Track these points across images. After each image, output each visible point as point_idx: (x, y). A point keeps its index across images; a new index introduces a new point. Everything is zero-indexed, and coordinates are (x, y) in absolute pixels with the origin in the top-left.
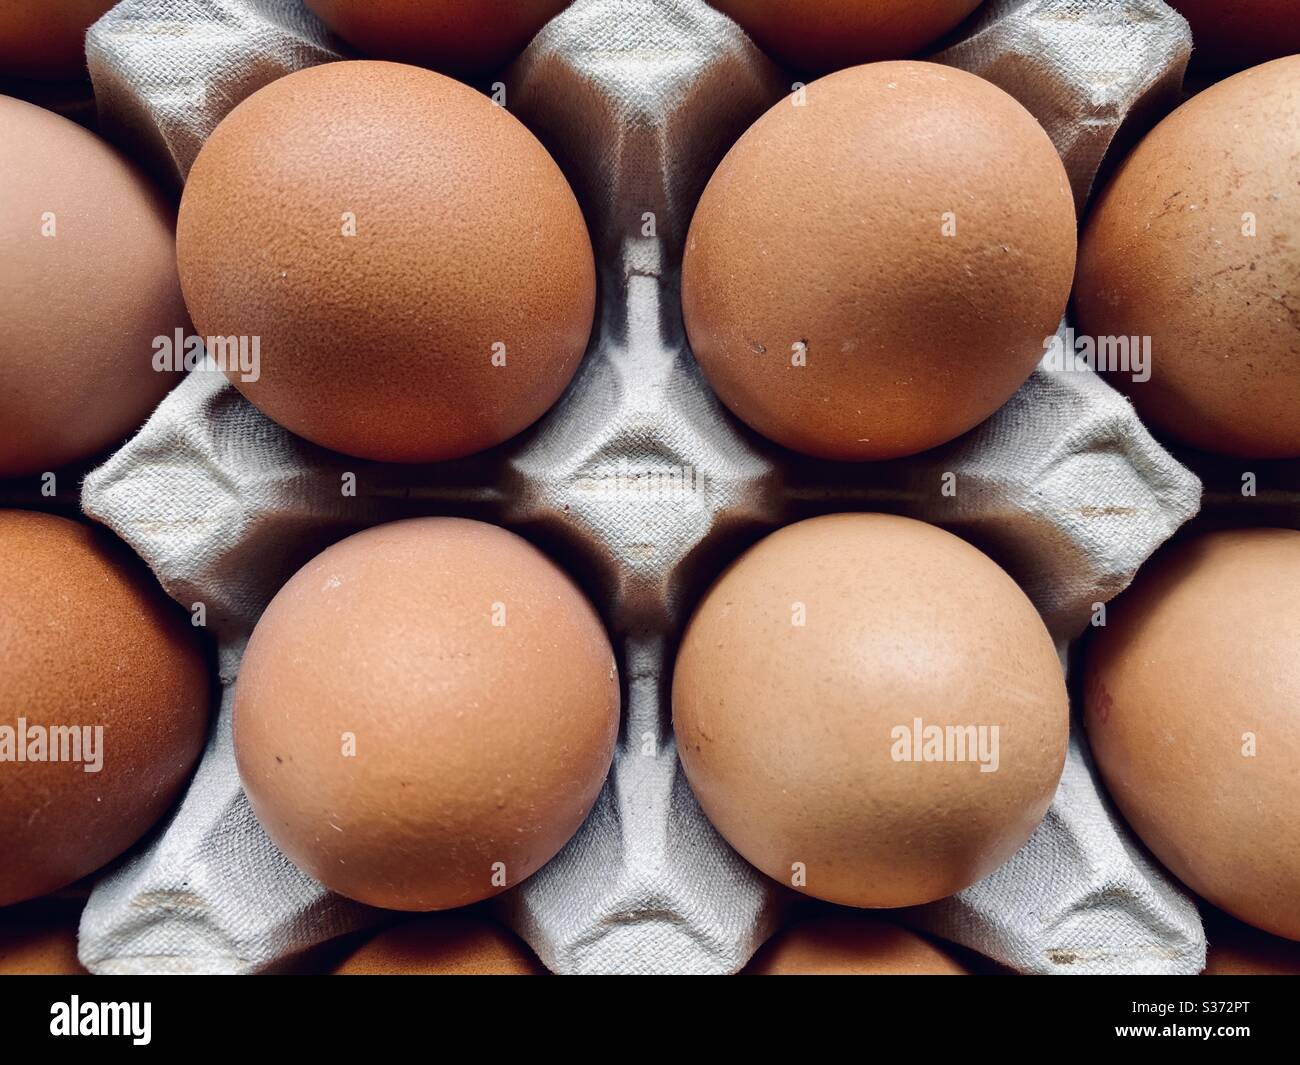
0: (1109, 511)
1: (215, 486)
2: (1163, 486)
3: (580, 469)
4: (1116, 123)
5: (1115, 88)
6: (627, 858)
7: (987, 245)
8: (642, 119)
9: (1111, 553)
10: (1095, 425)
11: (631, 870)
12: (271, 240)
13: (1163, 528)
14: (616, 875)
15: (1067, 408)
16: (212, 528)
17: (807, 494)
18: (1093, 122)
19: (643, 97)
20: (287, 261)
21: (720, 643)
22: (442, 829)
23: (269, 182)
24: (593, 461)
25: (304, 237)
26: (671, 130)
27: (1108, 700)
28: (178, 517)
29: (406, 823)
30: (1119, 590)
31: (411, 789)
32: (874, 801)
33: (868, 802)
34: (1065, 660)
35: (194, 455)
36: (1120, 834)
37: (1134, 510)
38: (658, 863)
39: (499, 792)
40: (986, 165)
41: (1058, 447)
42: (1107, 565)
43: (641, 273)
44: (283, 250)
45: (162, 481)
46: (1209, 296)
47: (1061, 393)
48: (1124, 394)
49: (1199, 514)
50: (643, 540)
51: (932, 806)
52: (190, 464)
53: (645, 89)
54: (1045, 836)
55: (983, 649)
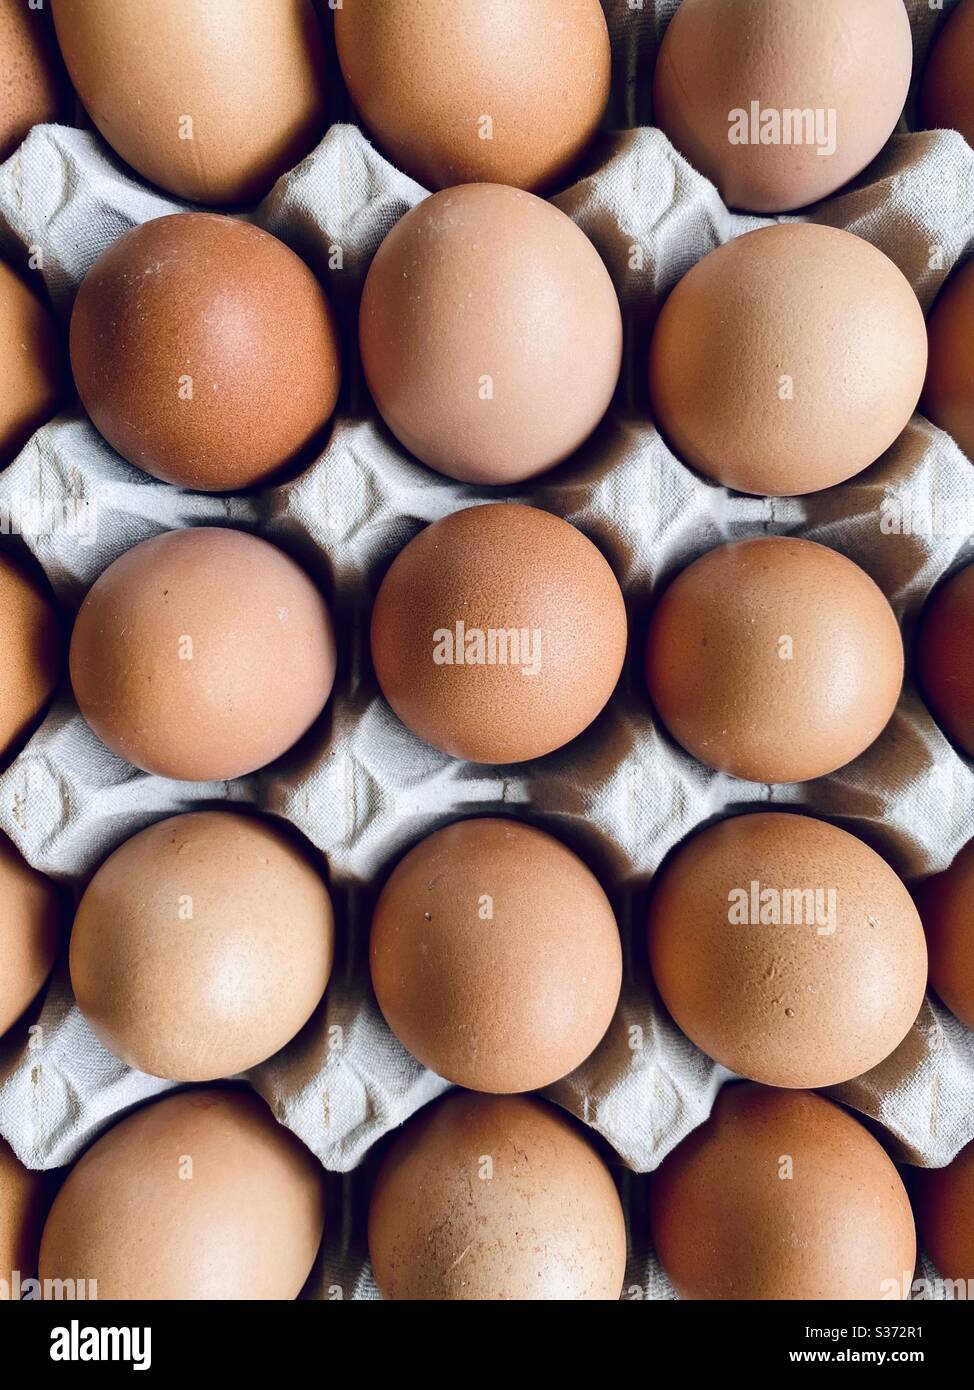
0: (327, 1110)
1: (351, 524)
2: (343, 1146)
3: (359, 763)
4: (586, 1120)
5: (606, 1120)
6: (103, 790)
7: (477, 1038)
8: (588, 807)
9: (298, 1111)
10: (383, 1102)
11: (96, 795)
12: (485, 596)
13: (316, 1145)
14: (92, 783)
15: (399, 1083)
16: (322, 524)
17: (352, 904)
18: (586, 1105)
19: (602, 808)
20: (472, 606)
21: (241, 858)
22: (122, 697)
23: (521, 595)
24: (364, 771)
25: (486, 617)
26: (580, 821)
27: (206, 1107)
28: (330, 500)
29: (126, 678)
30: (276, 1115)
31: (147, 682)
32: (137, 964)
33: (136, 960)
34: (236, 1078)
35: (370, 512)
36: (116, 1114)
37: (328, 1126)
38: (100, 812)
39: (145, 731)
40: (526, 1039)
41: (369, 1077)
42: (291, 1108)
43: (505, 790)
44: (480, 604)
45: (354, 489)
46: (457, 1177)
47: (411, 1079)
48: (405, 1122)
49: (325, 1169)
50: (311, 804)
51: (134, 999)
52: (365, 508)
53: (606, 809)
54: (115, 1064)
55: (230, 1031)
